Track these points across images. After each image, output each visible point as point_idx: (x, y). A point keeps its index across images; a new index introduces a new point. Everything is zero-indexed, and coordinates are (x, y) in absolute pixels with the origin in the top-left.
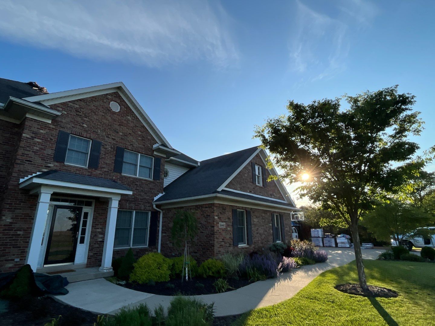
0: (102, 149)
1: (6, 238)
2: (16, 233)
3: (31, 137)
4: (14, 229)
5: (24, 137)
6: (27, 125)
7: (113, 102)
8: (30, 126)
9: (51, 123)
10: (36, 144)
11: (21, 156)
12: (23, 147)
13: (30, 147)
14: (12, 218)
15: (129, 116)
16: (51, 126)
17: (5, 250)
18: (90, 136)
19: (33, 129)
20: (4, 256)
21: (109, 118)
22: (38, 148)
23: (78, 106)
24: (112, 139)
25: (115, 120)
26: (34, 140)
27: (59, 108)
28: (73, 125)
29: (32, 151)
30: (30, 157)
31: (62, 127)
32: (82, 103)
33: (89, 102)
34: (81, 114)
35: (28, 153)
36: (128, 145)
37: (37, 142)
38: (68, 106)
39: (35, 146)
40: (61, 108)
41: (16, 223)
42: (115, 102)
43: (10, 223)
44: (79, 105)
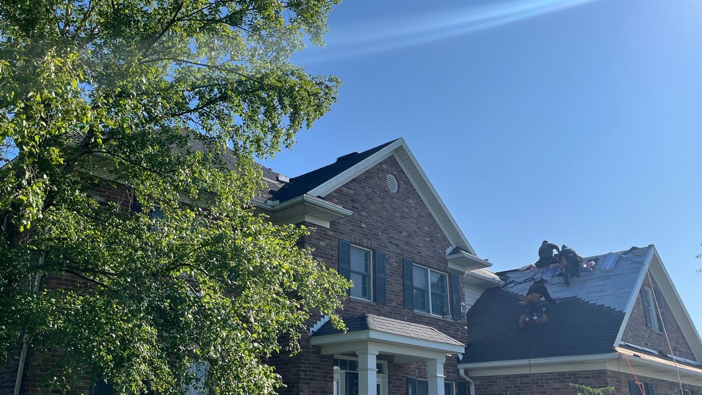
0: (387, 266)
7: (389, 176)
8: (309, 237)
9: (329, 227)
15: (410, 198)
16: (331, 233)
18: (371, 244)
19: (313, 241)
21: (389, 207)
24: (396, 245)
25: (395, 210)
27: (334, 199)
28: (351, 227)
32: (357, 186)
33: (364, 182)
34: (357, 205)
36: (415, 254)
38: (343, 194)
42: (392, 174)
44: (354, 190)
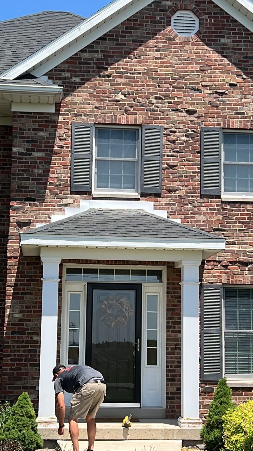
1: (18, 347)
2: (32, 338)
3: (27, 150)
4: (27, 332)
5: (15, 153)
6: (16, 129)
7: (178, 14)
8: (20, 129)
9: (54, 112)
10: (36, 163)
11: (17, 191)
12: (18, 174)
13: (28, 171)
14: (21, 312)
15: (223, 37)
17: (20, 369)
18: (135, 120)
19: (26, 133)
20: (20, 379)
21: (174, 60)
22: (40, 171)
23: (100, 55)
24: (188, 112)
25: (188, 61)
26: (32, 156)
27: (63, 73)
28: (97, 104)
29: (33, 179)
30: (30, 191)
31: (76, 115)
32: (109, 44)
33: (122, 36)
34: (108, 72)
35: (27, 183)
36: (230, 117)
37: (38, 158)
38: (80, 63)
39: (35, 167)
40: (68, 71)
41: (29, 320)
43: (20, 320)
44: (102, 52)
